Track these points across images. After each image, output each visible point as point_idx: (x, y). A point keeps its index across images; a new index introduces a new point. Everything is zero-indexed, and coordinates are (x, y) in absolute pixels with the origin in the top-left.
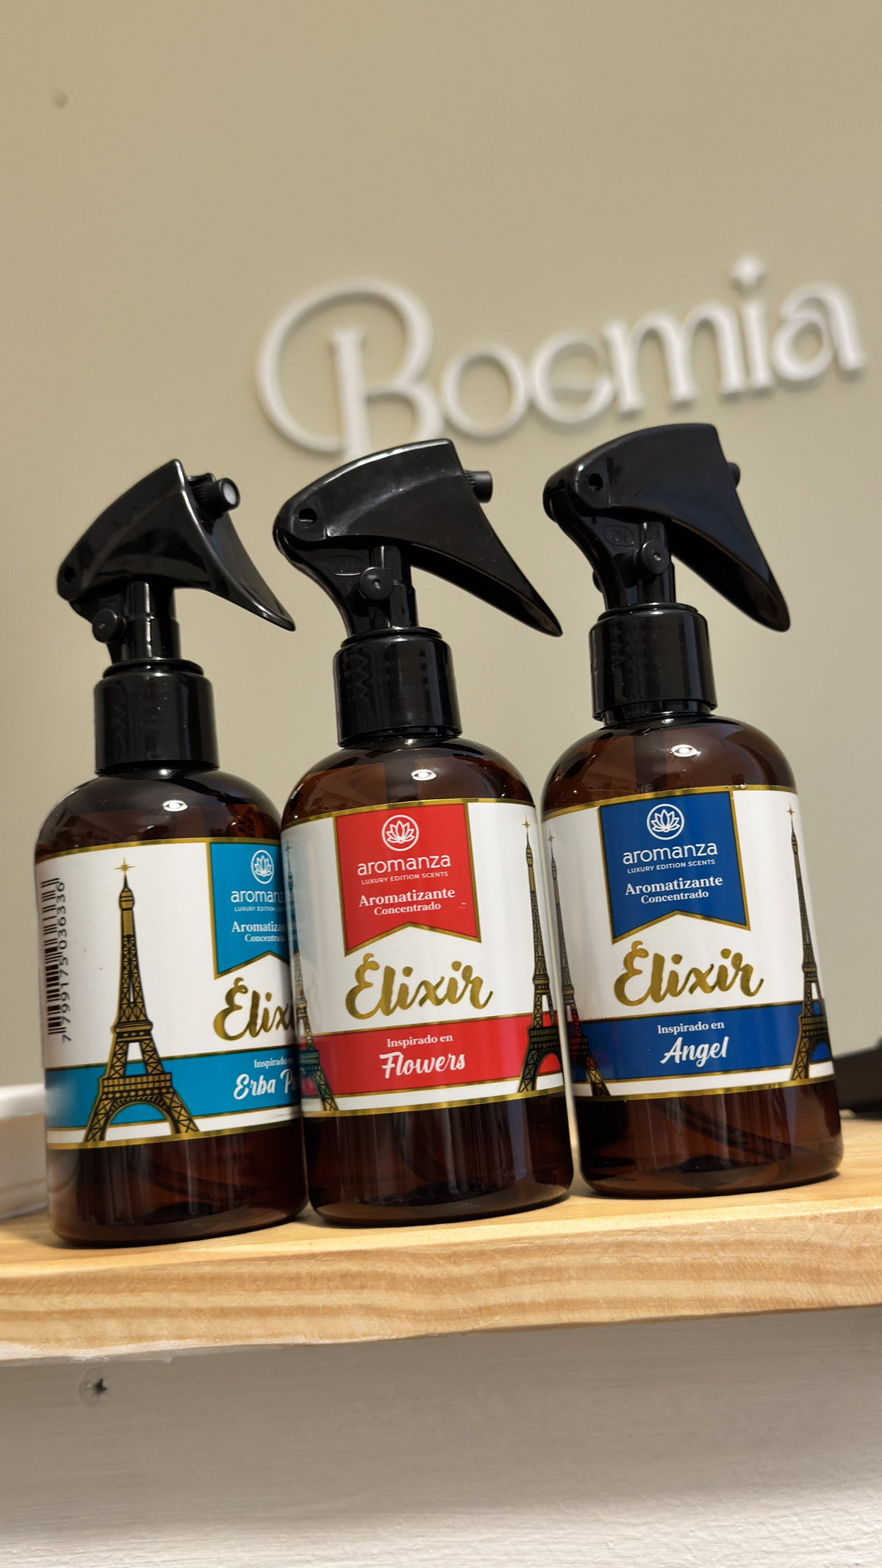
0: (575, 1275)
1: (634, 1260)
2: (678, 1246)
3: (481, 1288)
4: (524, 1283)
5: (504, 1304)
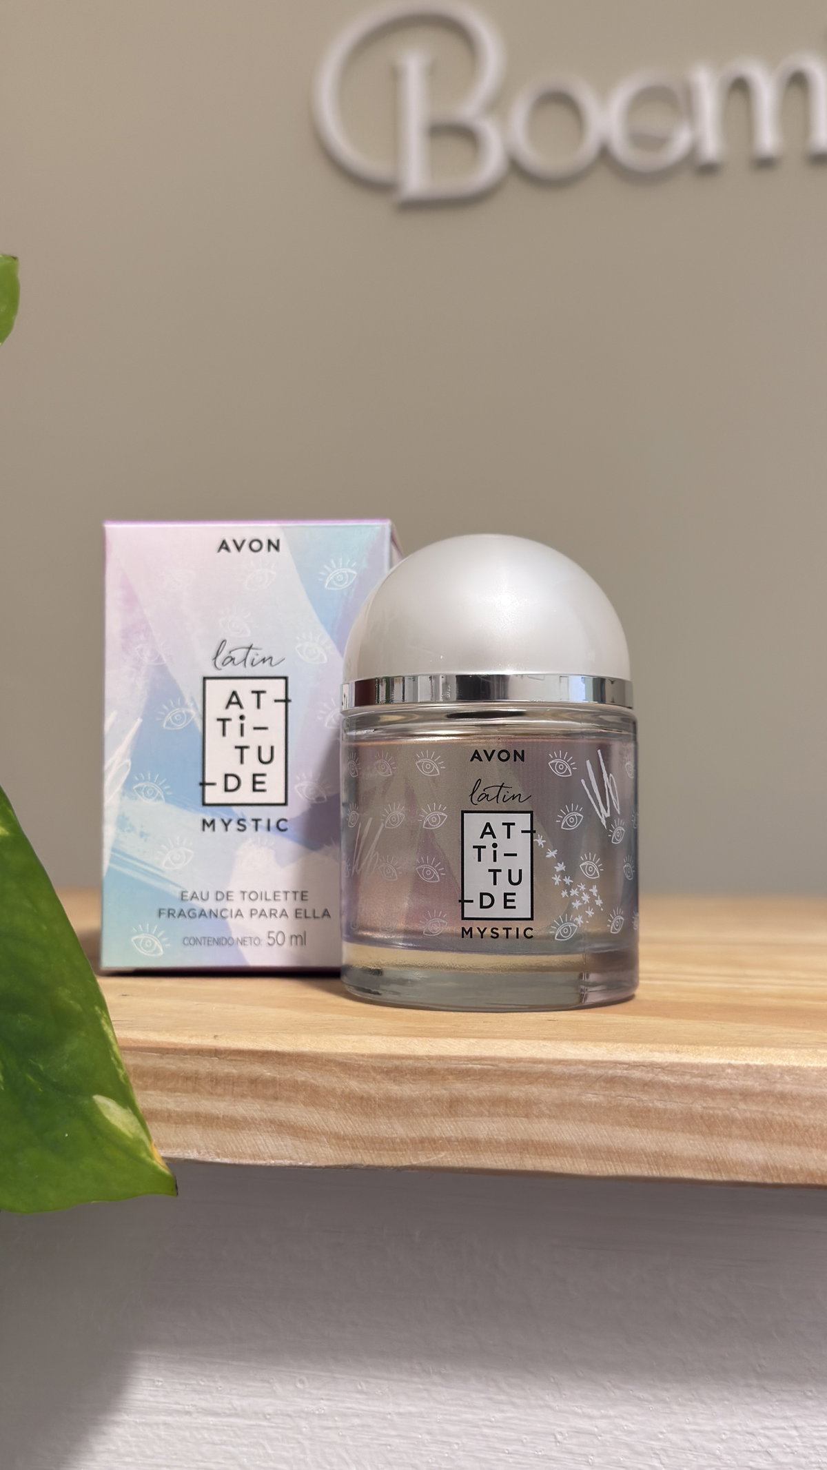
0: (547, 1112)
1: (626, 1101)
2: (685, 1089)
3: (426, 1116)
4: (482, 1115)
5: (453, 1139)
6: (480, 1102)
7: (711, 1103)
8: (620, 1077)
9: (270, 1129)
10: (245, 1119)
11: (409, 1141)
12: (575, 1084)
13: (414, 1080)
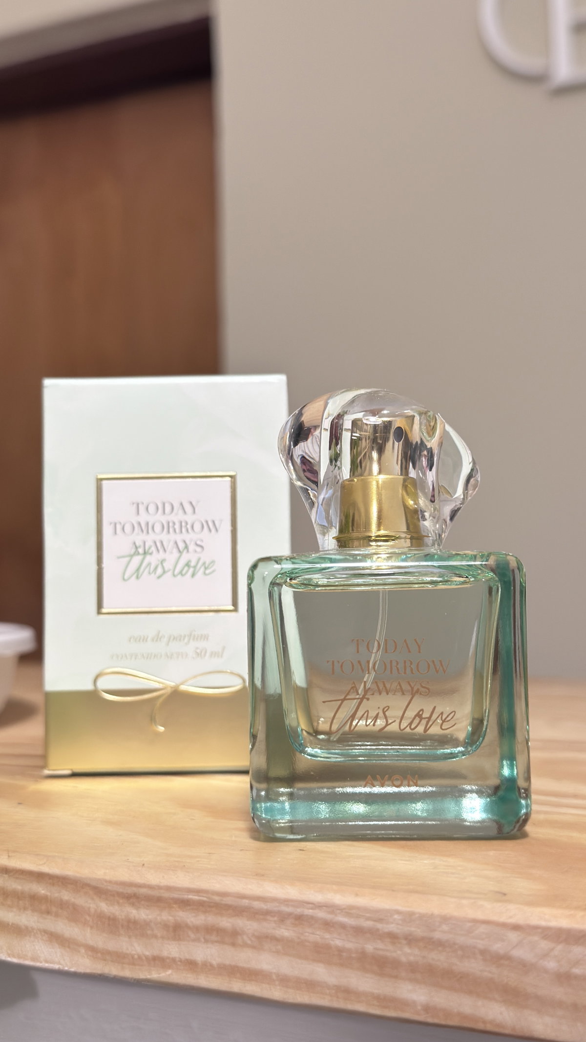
0: (249, 942)
1: (312, 938)
2: (359, 931)
3: (156, 937)
4: (197, 940)
5: (177, 959)
6: (197, 929)
7: (380, 945)
8: (307, 915)
9: (44, 938)
10: (27, 928)
11: (144, 958)
12: (271, 919)
13: (148, 906)
